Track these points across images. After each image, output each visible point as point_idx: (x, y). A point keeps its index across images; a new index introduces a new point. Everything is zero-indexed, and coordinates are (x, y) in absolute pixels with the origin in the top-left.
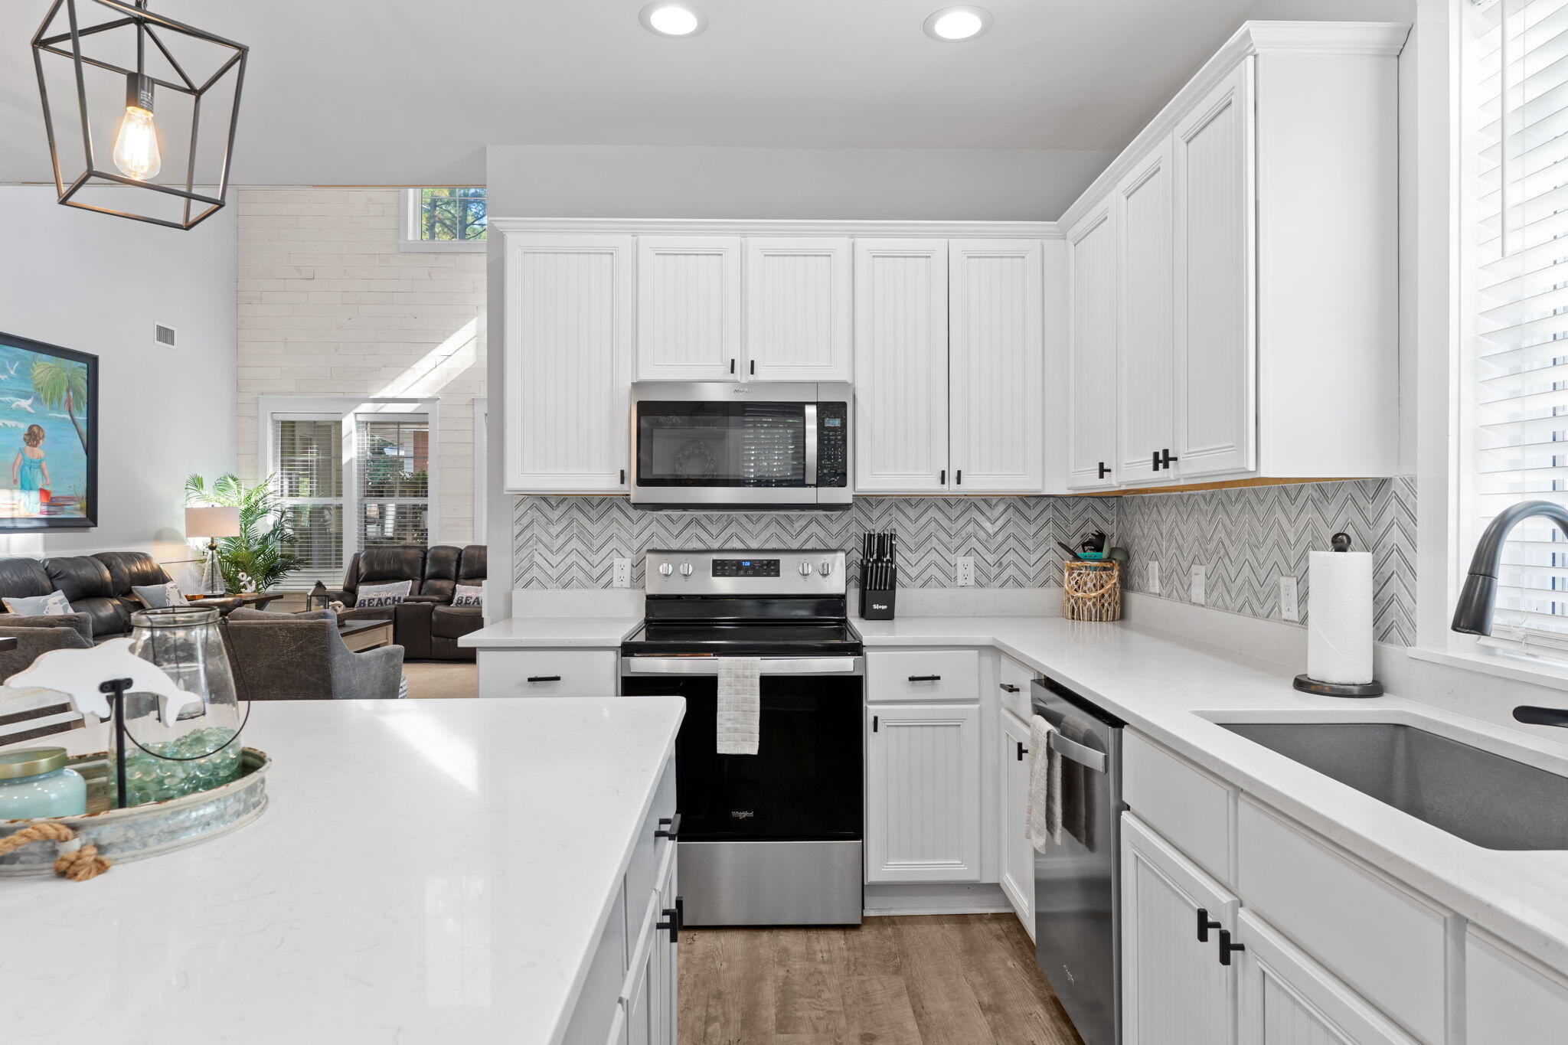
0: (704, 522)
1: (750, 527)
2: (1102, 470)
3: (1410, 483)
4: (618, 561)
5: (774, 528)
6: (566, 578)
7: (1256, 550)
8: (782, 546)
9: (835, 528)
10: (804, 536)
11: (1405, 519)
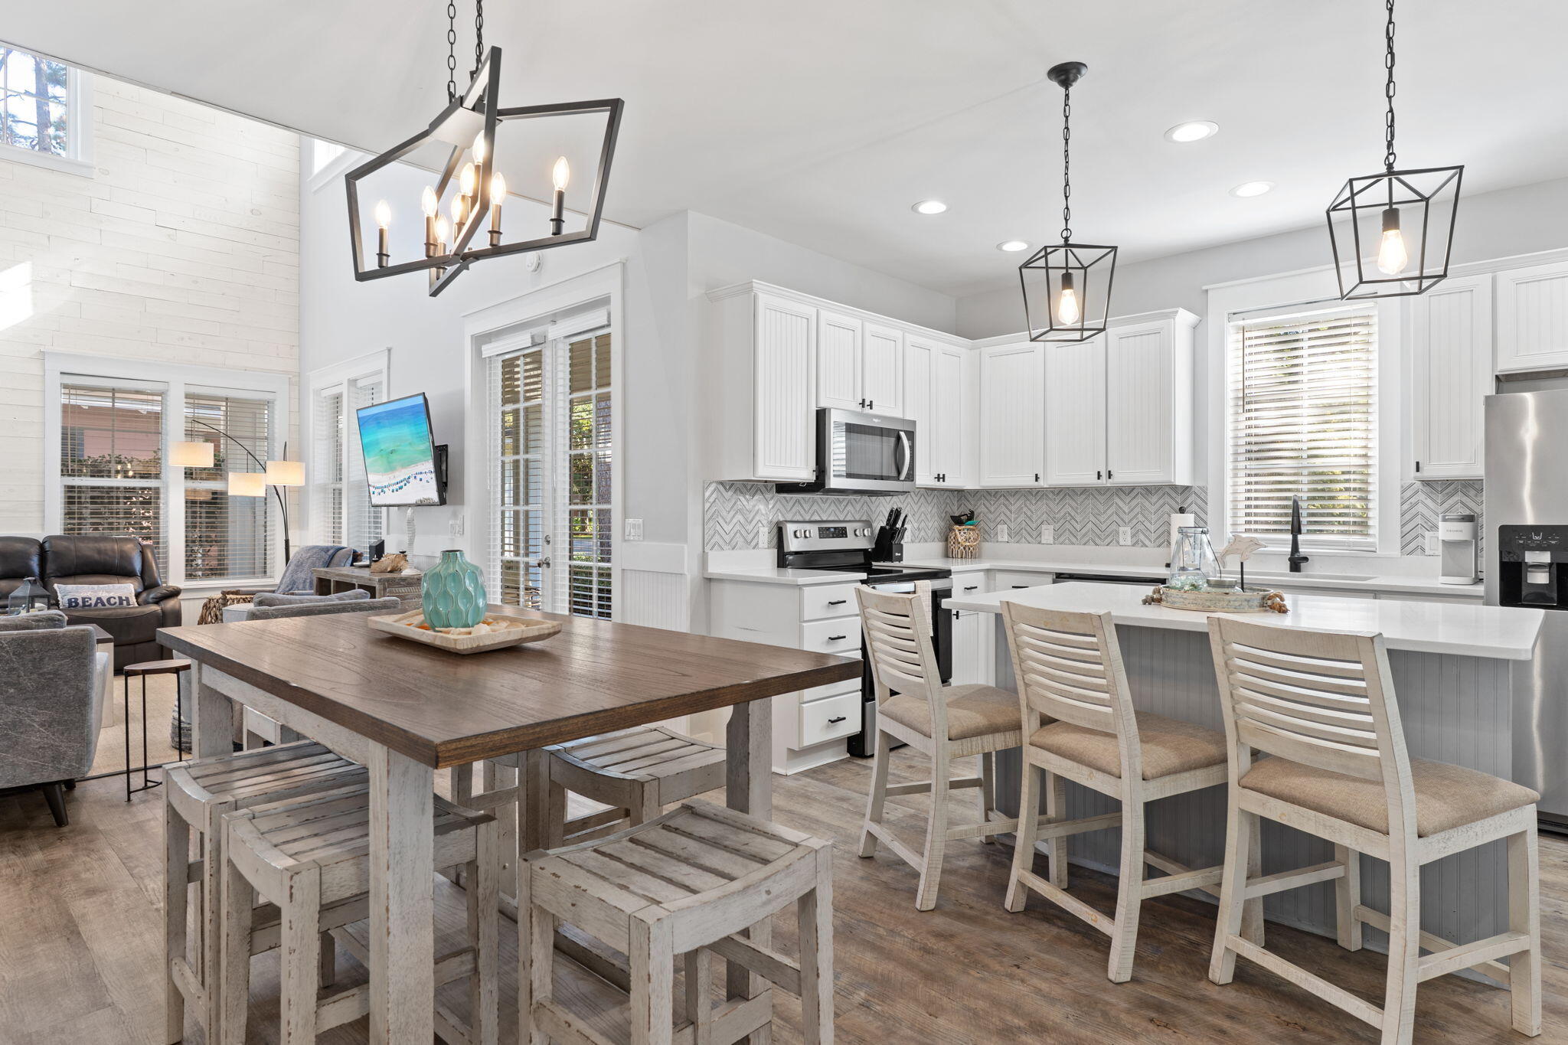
0: (802, 502)
1: (822, 505)
2: (1037, 478)
3: (1204, 490)
4: (762, 529)
5: (833, 507)
6: (733, 543)
7: (1098, 517)
8: (836, 519)
9: (858, 507)
10: (846, 512)
11: (1199, 502)
